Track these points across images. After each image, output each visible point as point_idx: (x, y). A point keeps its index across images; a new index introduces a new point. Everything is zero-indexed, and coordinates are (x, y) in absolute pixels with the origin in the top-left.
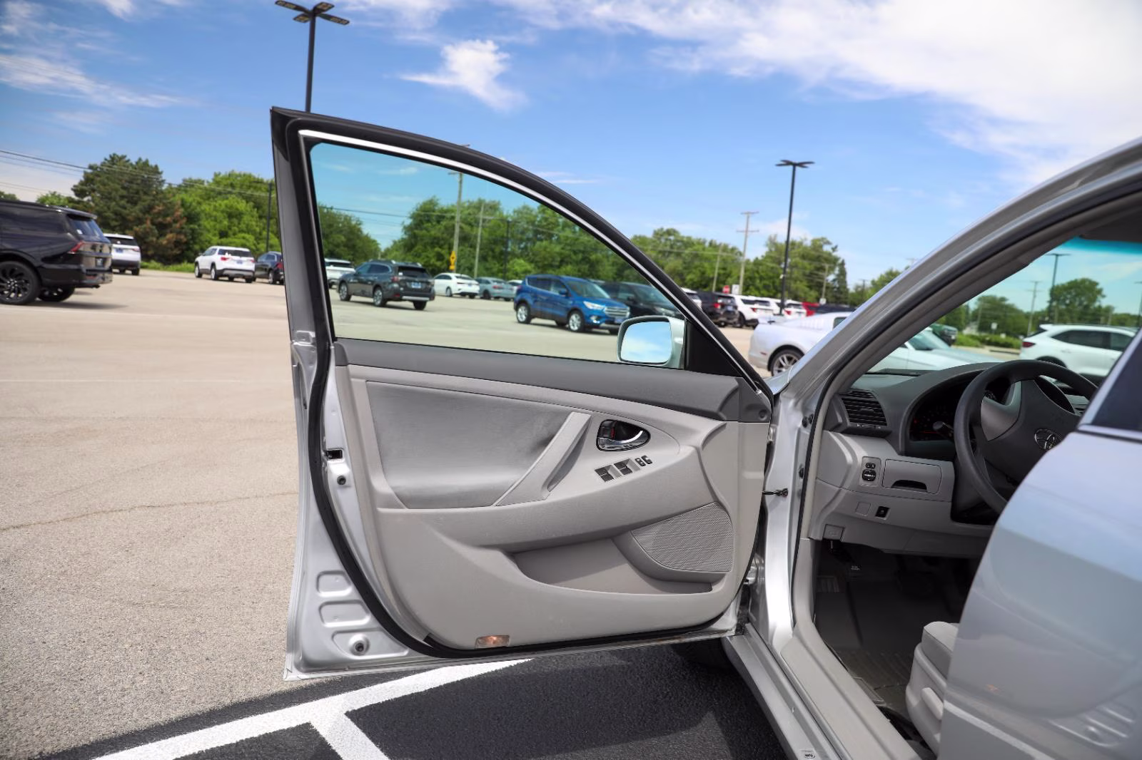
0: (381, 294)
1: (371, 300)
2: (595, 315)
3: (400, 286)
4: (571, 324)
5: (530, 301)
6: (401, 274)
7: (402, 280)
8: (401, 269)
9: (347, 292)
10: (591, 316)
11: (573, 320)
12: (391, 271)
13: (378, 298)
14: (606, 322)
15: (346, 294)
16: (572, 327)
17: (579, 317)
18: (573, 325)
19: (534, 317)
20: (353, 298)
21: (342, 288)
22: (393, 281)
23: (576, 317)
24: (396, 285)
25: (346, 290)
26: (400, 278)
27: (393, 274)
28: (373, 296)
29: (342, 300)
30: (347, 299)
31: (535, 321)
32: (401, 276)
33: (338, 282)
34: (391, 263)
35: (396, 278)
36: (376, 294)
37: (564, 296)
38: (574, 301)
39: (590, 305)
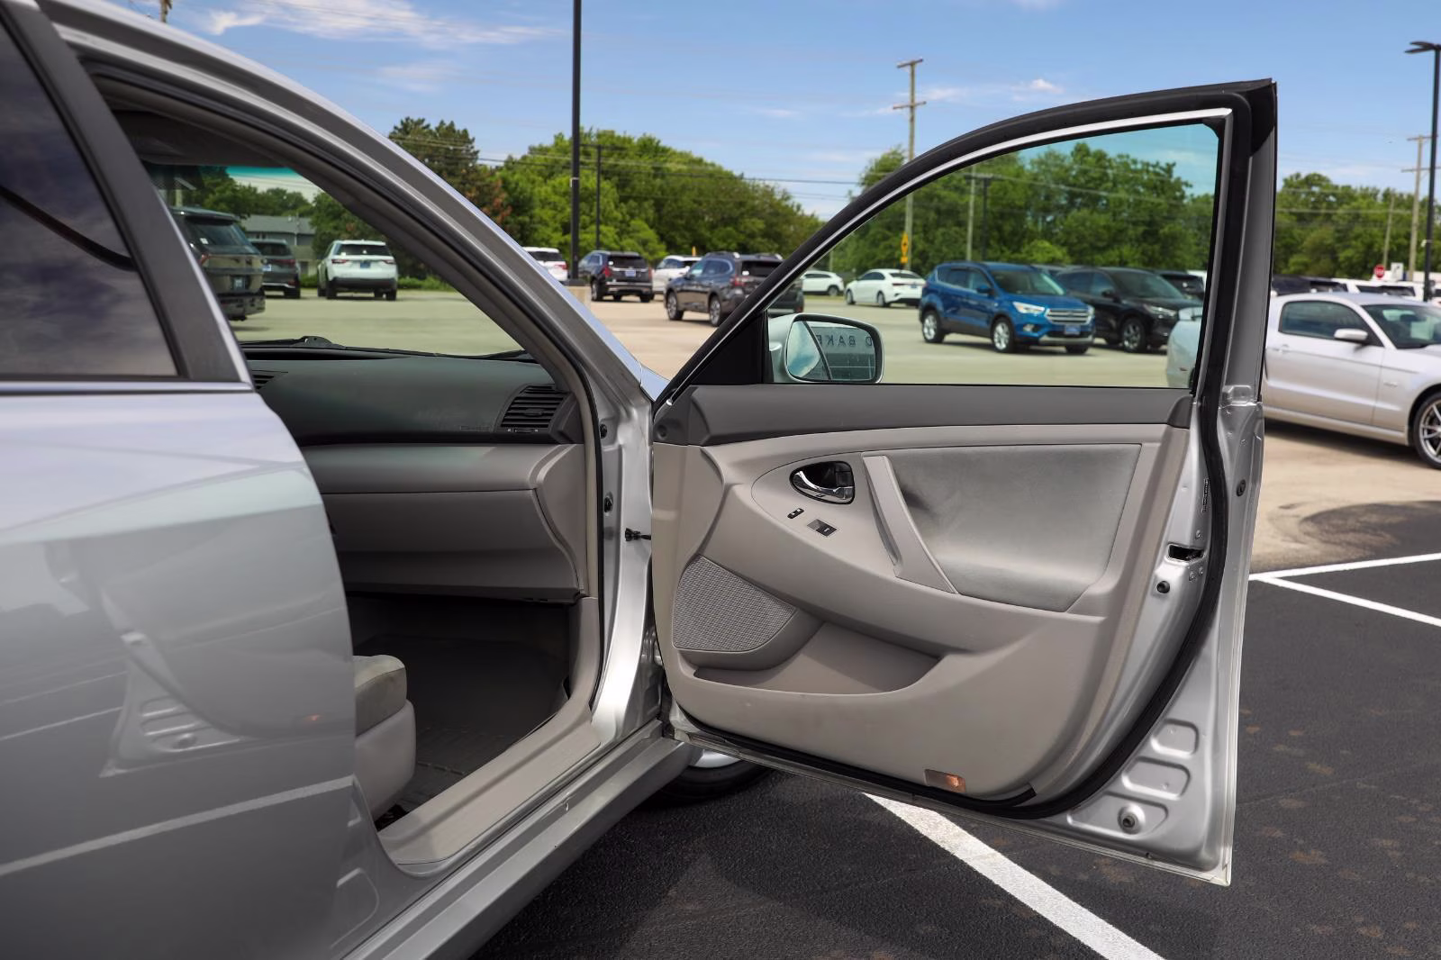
0: (718, 306)
1: (705, 317)
2: (1030, 323)
3: (745, 293)
4: (996, 340)
5: (940, 307)
6: (746, 273)
7: (746, 283)
8: (747, 265)
9: (677, 306)
10: (1024, 325)
11: (999, 334)
12: (731, 269)
13: (716, 312)
14: (1051, 334)
15: (675, 309)
16: (998, 345)
17: (1006, 329)
18: (1000, 342)
19: (948, 332)
20: (687, 315)
21: (670, 300)
22: (734, 286)
23: (1003, 327)
24: (739, 292)
25: (675, 303)
26: (744, 280)
27: (734, 275)
28: (709, 310)
29: (672, 319)
30: (678, 317)
31: (950, 338)
32: (746, 277)
33: (665, 292)
34: (734, 257)
35: (738, 280)
36: (713, 307)
37: (986, 295)
38: (1000, 302)
39: (1022, 308)
